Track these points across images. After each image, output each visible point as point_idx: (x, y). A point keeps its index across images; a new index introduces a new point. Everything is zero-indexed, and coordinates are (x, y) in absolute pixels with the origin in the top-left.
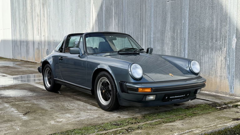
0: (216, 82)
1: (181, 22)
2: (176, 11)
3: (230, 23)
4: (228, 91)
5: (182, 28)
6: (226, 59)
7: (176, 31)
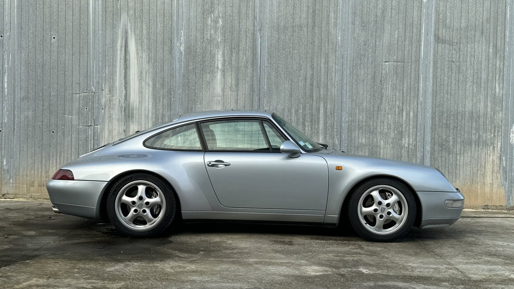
0: (485, 193)
1: (416, 99)
2: (405, 81)
3: (507, 109)
4: (504, 204)
5: (419, 110)
6: (500, 159)
7: (404, 114)
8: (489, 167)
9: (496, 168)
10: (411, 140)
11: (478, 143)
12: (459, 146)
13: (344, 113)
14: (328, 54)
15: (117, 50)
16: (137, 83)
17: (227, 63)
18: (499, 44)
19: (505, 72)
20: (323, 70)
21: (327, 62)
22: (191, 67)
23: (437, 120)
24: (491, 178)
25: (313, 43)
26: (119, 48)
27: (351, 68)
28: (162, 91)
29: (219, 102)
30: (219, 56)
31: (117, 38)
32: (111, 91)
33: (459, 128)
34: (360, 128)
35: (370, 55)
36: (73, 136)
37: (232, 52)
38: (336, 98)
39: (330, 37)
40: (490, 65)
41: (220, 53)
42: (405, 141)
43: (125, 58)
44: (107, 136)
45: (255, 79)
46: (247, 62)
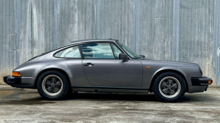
1: (171, 35)
2: (166, 27)
3: (215, 39)
4: (214, 86)
5: (173, 40)
6: (212, 64)
7: (166, 42)
8: (207, 68)
9: (210, 68)
10: (169, 55)
11: (201, 56)
12: (192, 57)
13: (137, 42)
14: (128, 14)
15: (27, 13)
16: (37, 29)
17: (80, 19)
18: (211, 8)
19: (214, 22)
20: (126, 22)
21: (128, 18)
22: (63, 21)
23: (181, 45)
24: (208, 73)
25: (121, 9)
26: (28, 12)
27: (140, 21)
28: (49, 33)
29: (76, 38)
30: (76, 16)
31: (27, 7)
32: (25, 33)
33: (192, 49)
34: (145, 49)
35: (149, 15)
36: (7, 54)
37: (82, 14)
38: (133, 35)
39: (129, 6)
40: (207, 19)
41: (77, 14)
42: (166, 56)
43: (31, 17)
44: (23, 54)
45: (94, 26)
46: (90, 18)
